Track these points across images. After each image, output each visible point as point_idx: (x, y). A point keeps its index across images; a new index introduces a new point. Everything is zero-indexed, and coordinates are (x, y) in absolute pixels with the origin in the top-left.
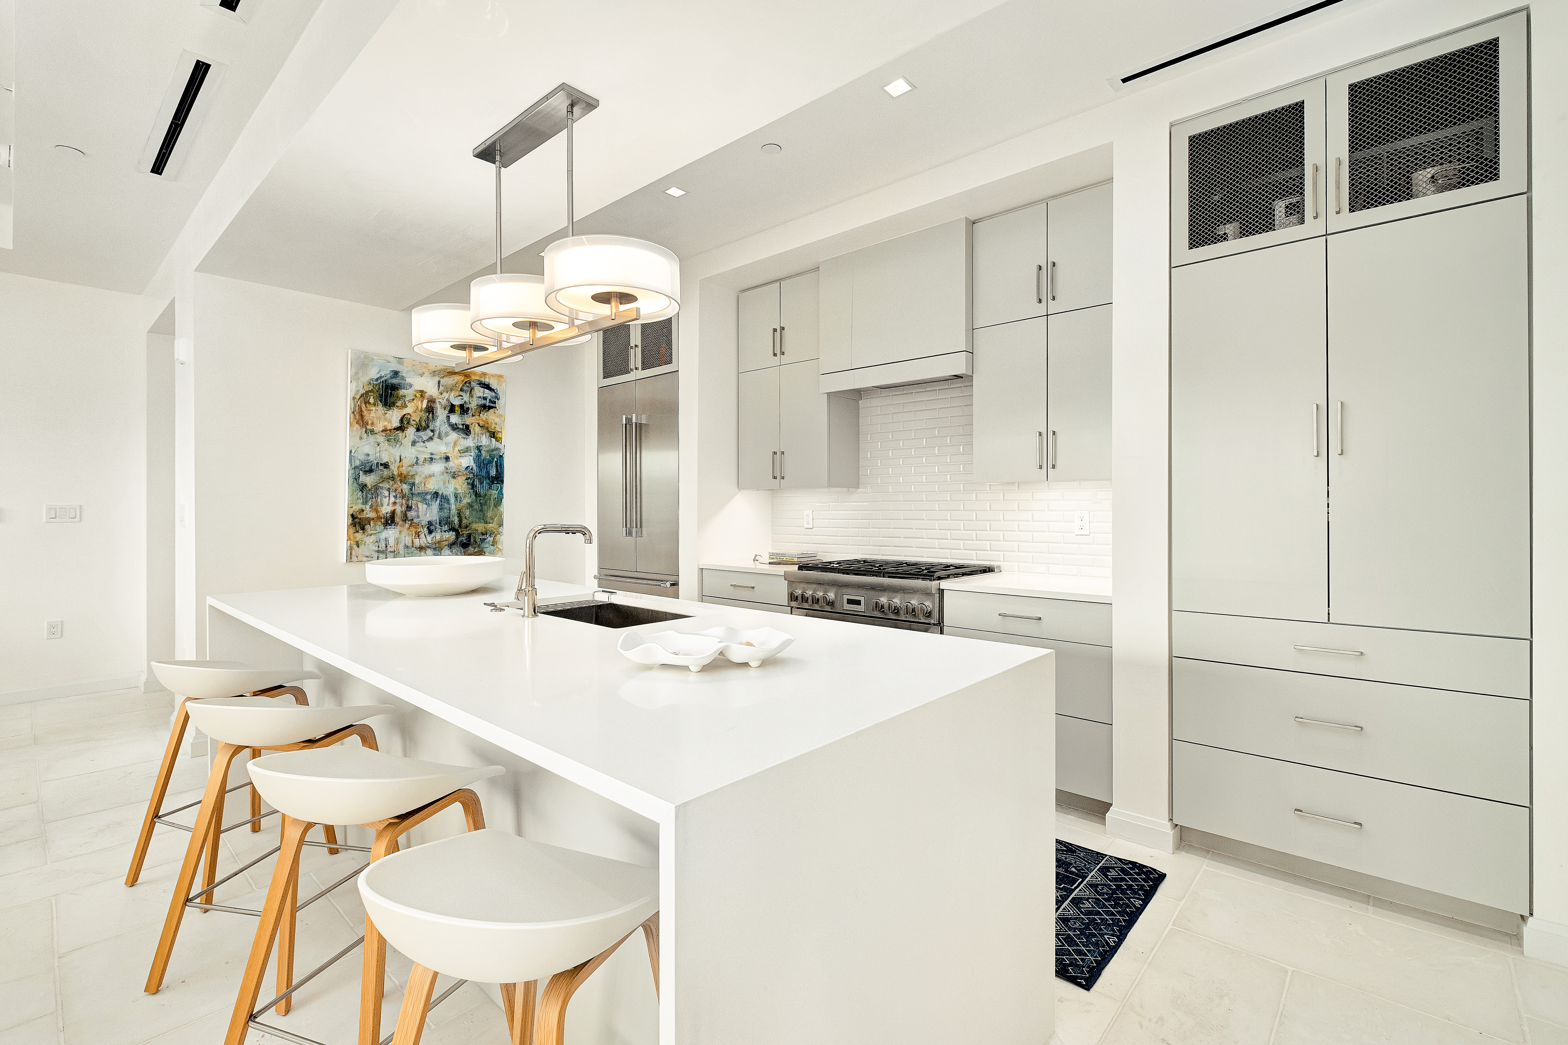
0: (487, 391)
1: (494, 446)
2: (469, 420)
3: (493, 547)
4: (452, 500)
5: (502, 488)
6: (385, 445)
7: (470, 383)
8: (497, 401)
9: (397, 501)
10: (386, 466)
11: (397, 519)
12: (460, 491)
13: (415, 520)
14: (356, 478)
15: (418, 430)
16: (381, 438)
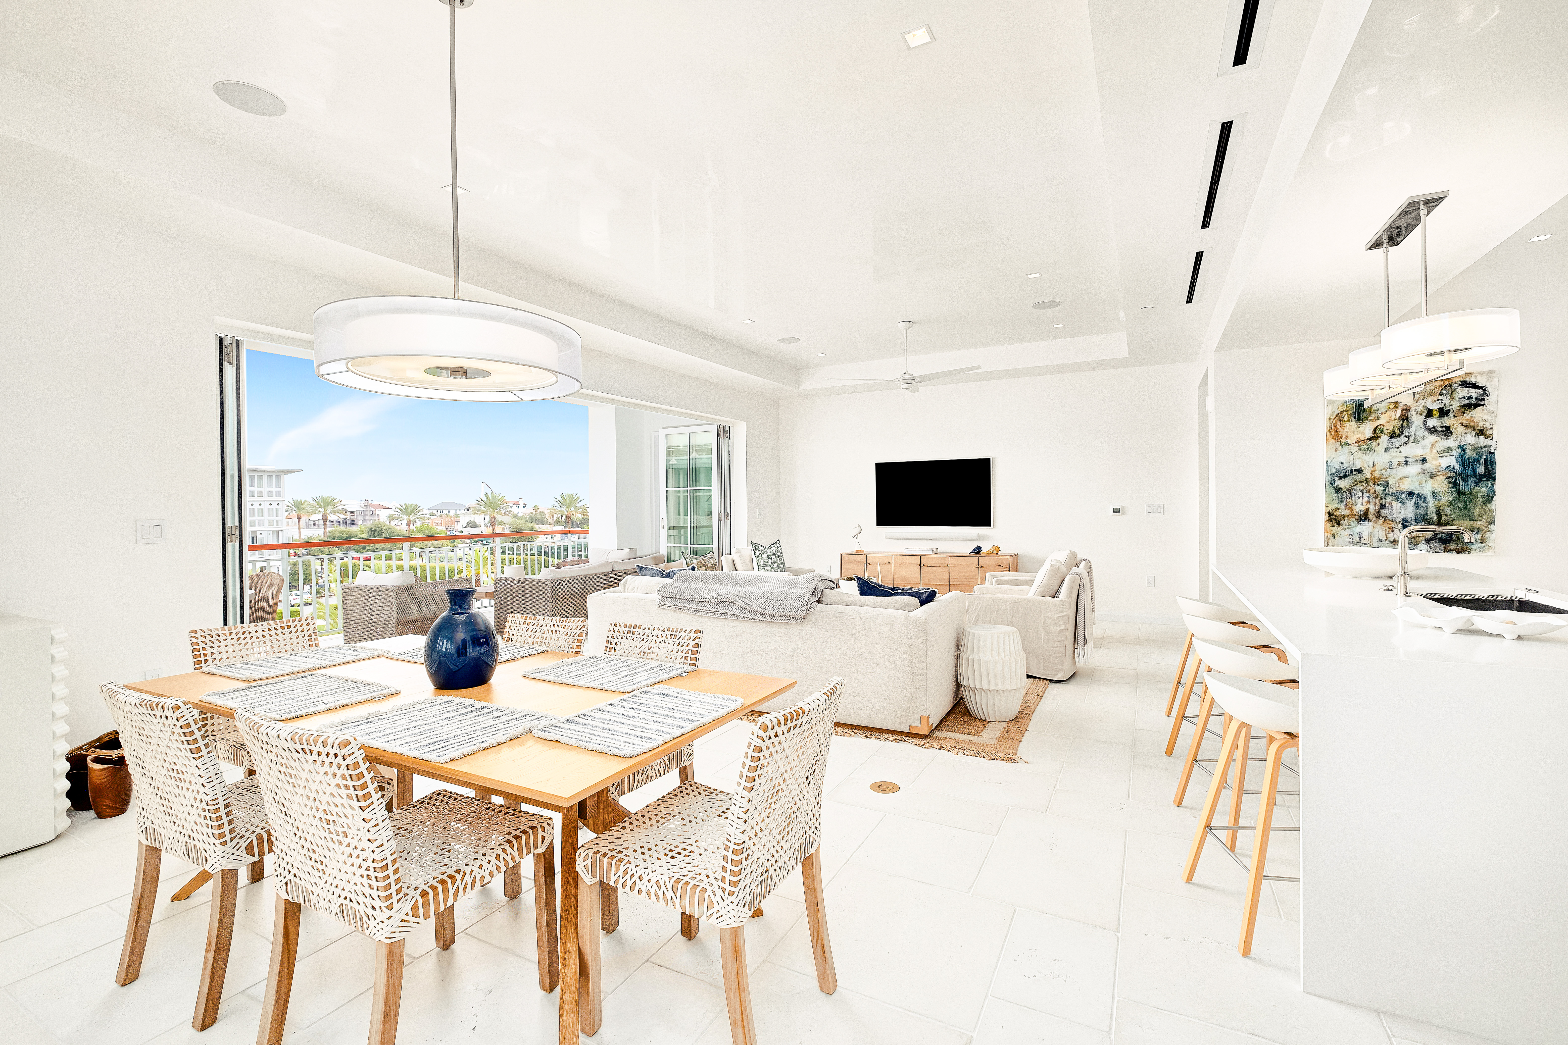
0: (1472, 390)
1: (1482, 444)
2: (1448, 421)
3: (1481, 544)
4: (1430, 498)
5: (1493, 485)
6: (1358, 454)
7: (1451, 386)
8: (1486, 398)
9: (1371, 500)
10: (1359, 471)
11: (1371, 516)
12: (1439, 490)
13: (1389, 517)
14: (1332, 483)
15: (1391, 437)
16: (1355, 448)
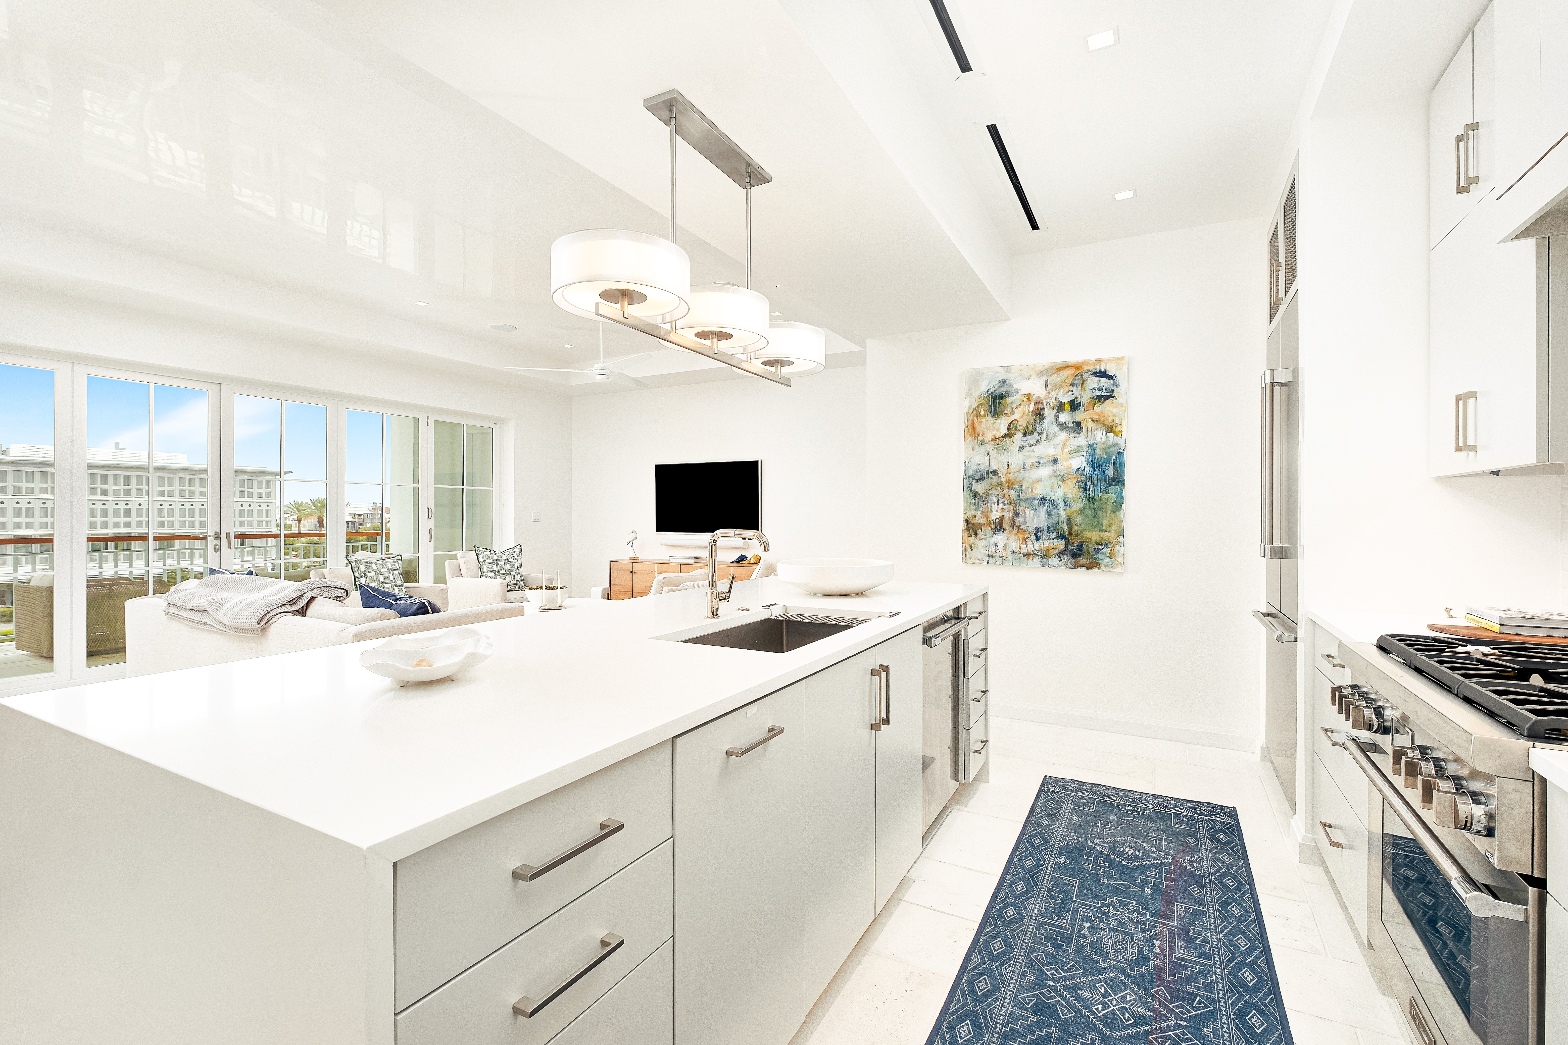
0: (1103, 380)
1: (1111, 442)
2: (1079, 416)
3: (1110, 559)
4: (1061, 505)
5: (1122, 491)
6: (994, 453)
7: (1082, 375)
8: (1115, 389)
9: (1005, 507)
10: (995, 473)
11: (1006, 525)
12: (1070, 495)
13: (1022, 527)
14: (970, 487)
15: (1025, 434)
16: (990, 447)
